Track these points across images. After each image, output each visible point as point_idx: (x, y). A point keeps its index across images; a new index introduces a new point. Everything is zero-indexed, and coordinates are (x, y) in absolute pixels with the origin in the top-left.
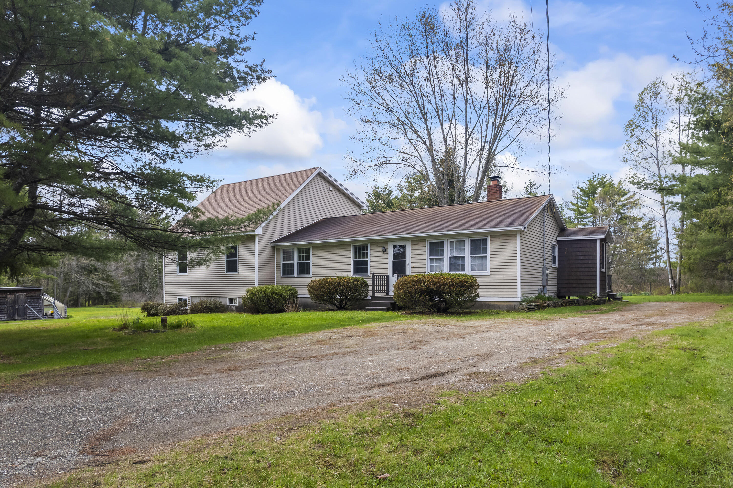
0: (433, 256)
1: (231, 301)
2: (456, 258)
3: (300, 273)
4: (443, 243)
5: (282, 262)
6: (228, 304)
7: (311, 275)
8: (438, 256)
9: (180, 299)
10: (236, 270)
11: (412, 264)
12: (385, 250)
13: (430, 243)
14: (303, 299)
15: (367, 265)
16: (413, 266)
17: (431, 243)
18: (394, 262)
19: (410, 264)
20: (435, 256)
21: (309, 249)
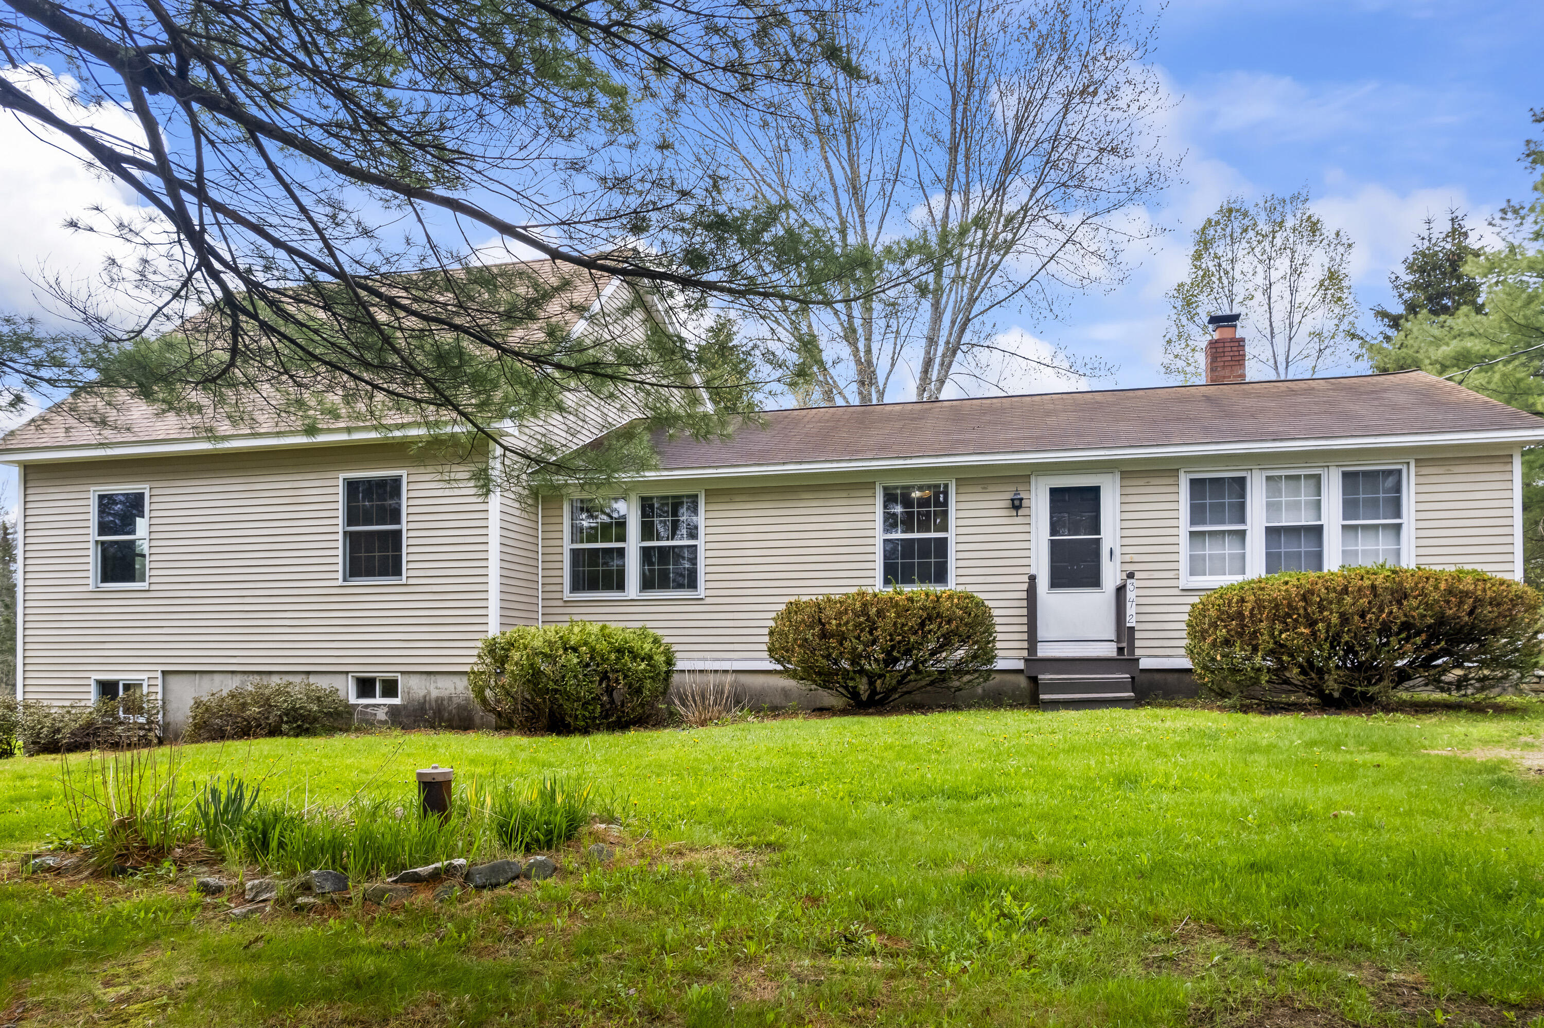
0: (1204, 523)
1: (365, 686)
2: (1294, 531)
3: (647, 584)
4: (1241, 481)
5: (567, 546)
6: (353, 700)
7: (701, 591)
8: (1223, 522)
9: (107, 689)
10: (397, 572)
11: (1126, 550)
12: (1017, 505)
13: (1193, 482)
14: (744, 679)
15: (945, 555)
16: (1127, 558)
17: (1195, 484)
18: (1055, 546)
19: (1117, 552)
20: (1212, 523)
21: (694, 499)
